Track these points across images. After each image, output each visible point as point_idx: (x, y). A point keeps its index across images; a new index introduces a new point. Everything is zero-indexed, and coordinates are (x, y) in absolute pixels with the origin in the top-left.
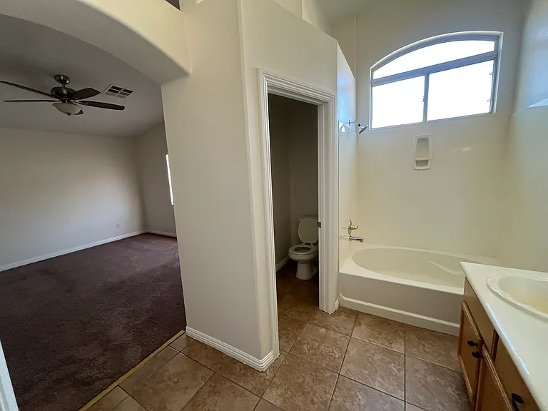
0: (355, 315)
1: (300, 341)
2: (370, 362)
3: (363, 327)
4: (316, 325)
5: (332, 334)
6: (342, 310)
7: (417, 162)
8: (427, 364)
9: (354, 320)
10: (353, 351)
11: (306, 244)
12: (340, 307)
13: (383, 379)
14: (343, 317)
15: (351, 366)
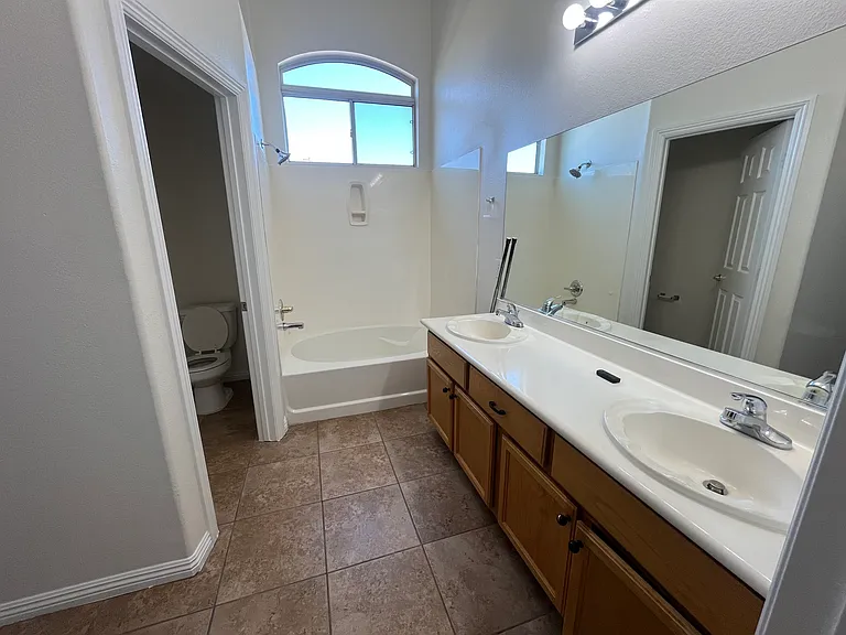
0: (314, 427)
1: (247, 497)
2: (352, 468)
3: (330, 436)
4: (264, 463)
5: (293, 463)
6: (294, 429)
7: (353, 215)
8: (404, 440)
9: (314, 433)
10: (329, 468)
11: (203, 353)
12: (290, 427)
13: (371, 475)
14: (299, 436)
15: (332, 485)
